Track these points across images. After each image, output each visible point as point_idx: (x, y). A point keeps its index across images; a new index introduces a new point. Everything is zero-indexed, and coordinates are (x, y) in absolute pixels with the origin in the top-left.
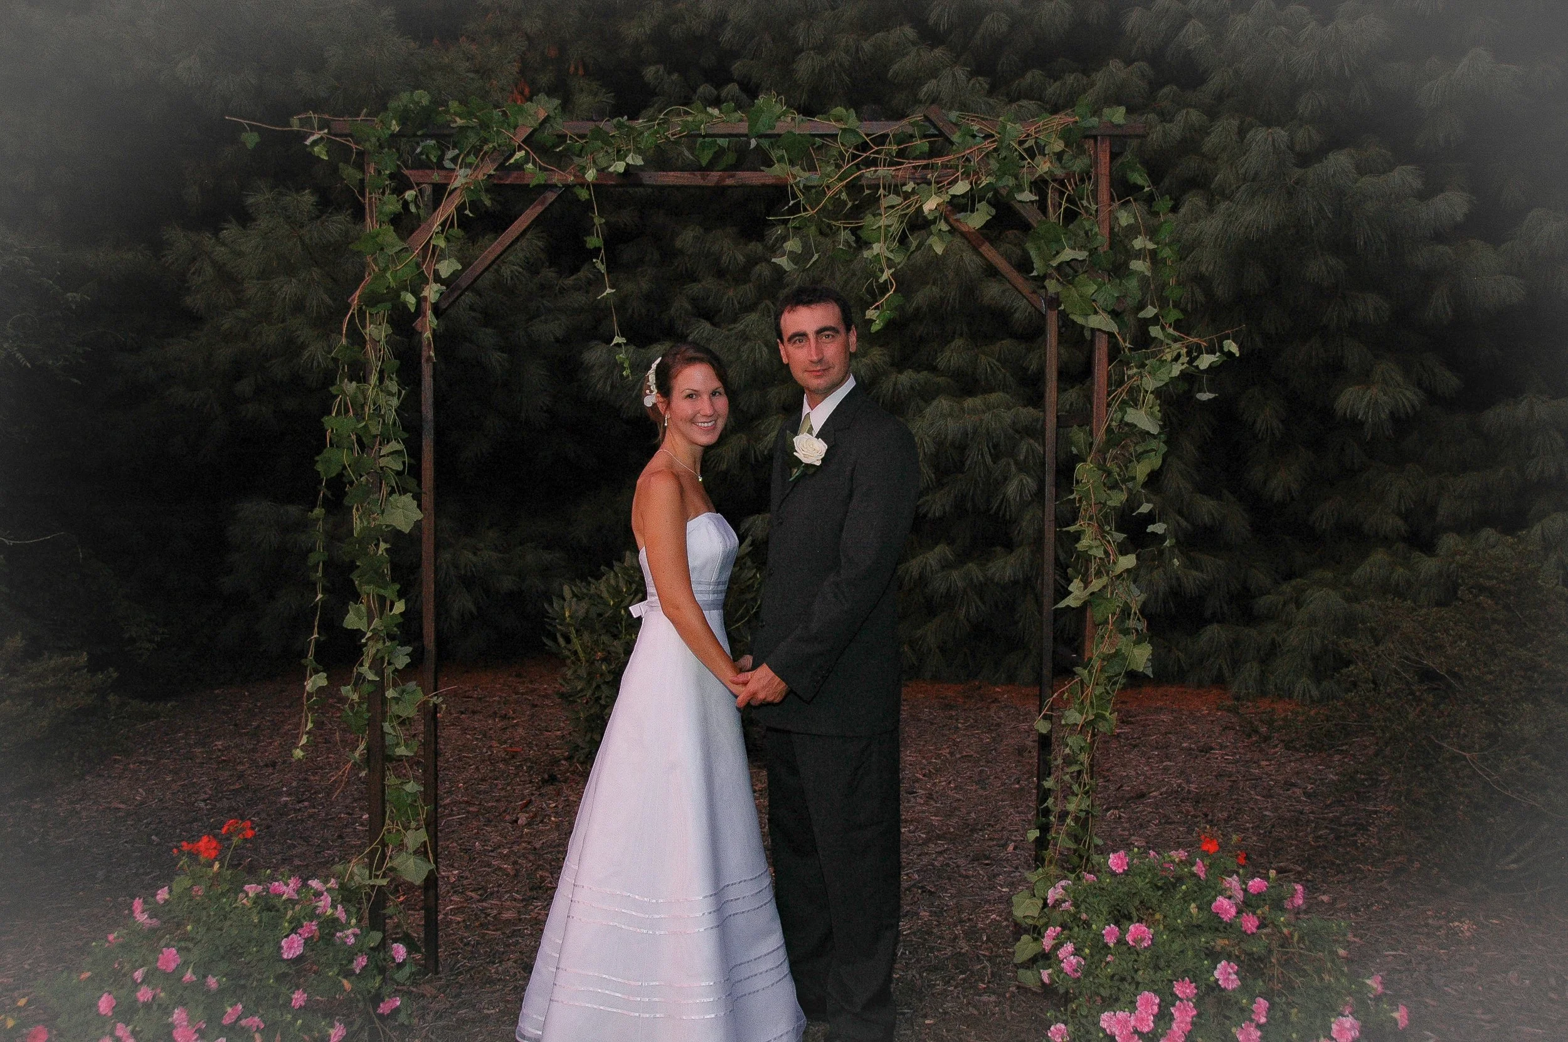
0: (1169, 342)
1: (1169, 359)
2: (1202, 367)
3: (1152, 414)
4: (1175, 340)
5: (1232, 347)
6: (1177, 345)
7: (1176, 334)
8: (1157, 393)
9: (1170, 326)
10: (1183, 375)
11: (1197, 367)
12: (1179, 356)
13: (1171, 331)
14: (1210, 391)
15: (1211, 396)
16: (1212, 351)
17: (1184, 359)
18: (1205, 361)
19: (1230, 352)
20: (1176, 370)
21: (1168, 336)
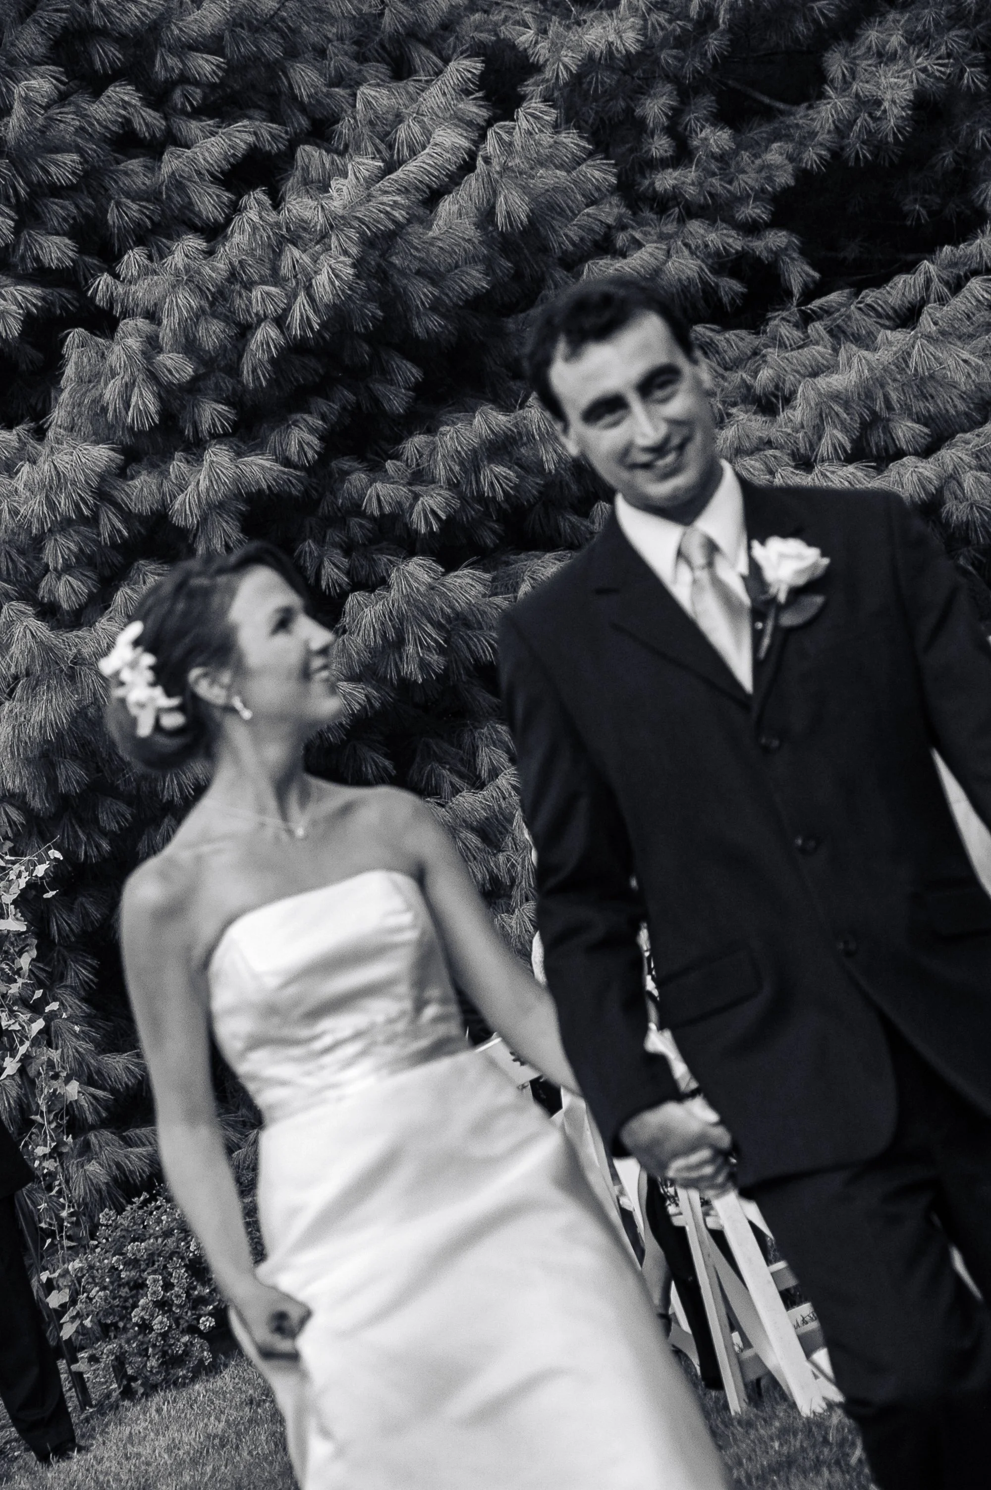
0: (10, 866)
1: (15, 878)
2: (40, 875)
3: (17, 919)
4: (14, 863)
5: (55, 854)
6: (17, 865)
7: (13, 858)
8: (14, 902)
9: (6, 854)
10: (28, 884)
11: (36, 876)
12: (20, 872)
13: (8, 857)
14: (52, 890)
15: (54, 892)
16: (41, 862)
17: (26, 874)
18: (41, 870)
19: (55, 858)
20: (23, 883)
21: (7, 862)
